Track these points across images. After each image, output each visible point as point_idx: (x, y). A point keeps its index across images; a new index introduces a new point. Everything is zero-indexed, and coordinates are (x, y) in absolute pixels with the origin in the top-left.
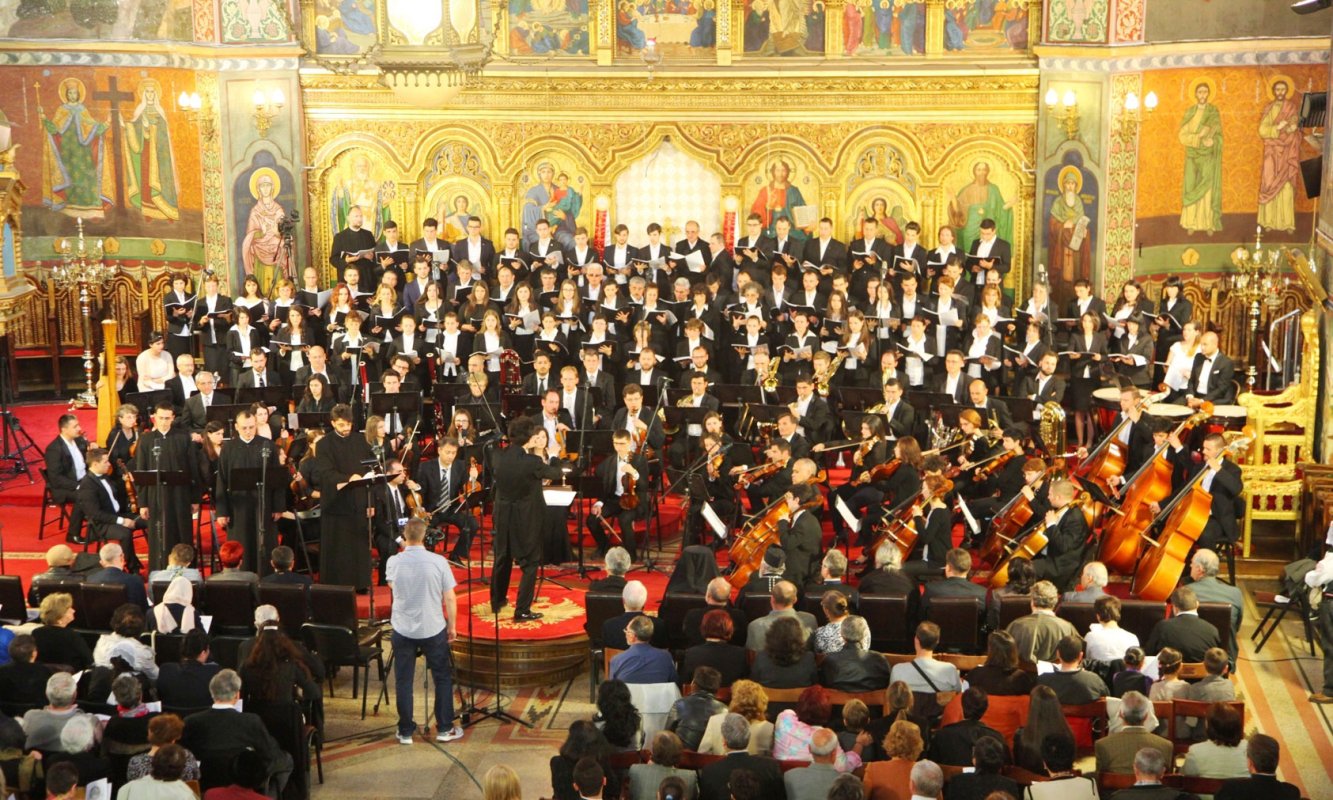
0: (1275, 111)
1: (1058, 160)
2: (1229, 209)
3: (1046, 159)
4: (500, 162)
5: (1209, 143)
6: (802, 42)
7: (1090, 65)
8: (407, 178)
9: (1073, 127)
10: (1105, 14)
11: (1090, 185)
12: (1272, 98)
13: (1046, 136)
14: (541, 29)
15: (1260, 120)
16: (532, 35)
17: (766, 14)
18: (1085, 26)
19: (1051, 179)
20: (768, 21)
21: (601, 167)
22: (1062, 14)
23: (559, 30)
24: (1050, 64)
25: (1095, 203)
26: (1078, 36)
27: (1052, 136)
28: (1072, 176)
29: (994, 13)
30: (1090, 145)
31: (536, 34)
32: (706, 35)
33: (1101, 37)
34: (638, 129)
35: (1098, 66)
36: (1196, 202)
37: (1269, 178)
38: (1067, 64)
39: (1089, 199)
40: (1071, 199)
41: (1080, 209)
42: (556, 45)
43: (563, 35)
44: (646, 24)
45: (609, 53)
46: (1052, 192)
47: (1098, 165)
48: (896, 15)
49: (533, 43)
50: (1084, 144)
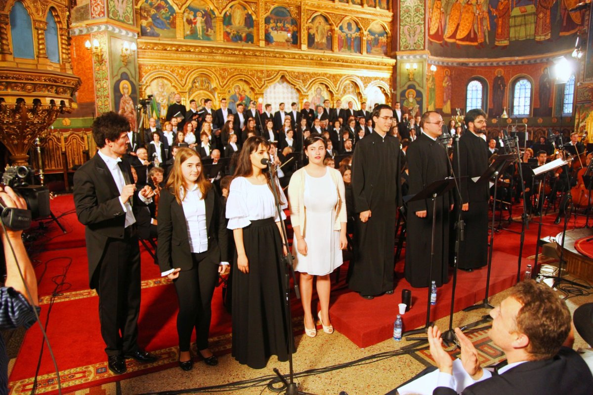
0: (446, 79)
1: (405, 88)
3: (400, 88)
4: (221, 84)
5: (433, 87)
6: (325, 46)
7: (418, 57)
8: (183, 90)
9: (410, 77)
10: (423, 40)
11: (419, 95)
12: (445, 75)
13: (400, 81)
14: (235, 32)
16: (232, 34)
17: (314, 34)
18: (415, 45)
19: (403, 94)
20: (314, 37)
21: (260, 87)
22: (405, 42)
23: (242, 33)
24: (402, 57)
25: (422, 100)
26: (412, 48)
27: (402, 80)
28: (412, 92)
29: (378, 43)
30: (418, 82)
31: (233, 34)
32: (295, 40)
33: (422, 48)
34: (273, 72)
35: (421, 56)
36: (431, 104)
37: (445, 99)
38: (408, 57)
39: (419, 99)
40: (411, 100)
41: (415, 102)
42: (241, 39)
43: (244, 35)
44: (274, 34)
45: (264, 42)
46: (404, 98)
47: (422, 88)
48: (352, 40)
49: (232, 37)
50: (416, 82)
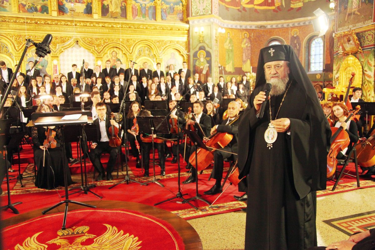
0: (245, 40)
1: (197, 49)
2: (236, 66)
3: (193, 49)
4: (17, 48)
5: (231, 48)
6: (119, 15)
7: (206, 21)
9: (201, 40)
10: (211, 6)
12: (244, 37)
13: (193, 43)
14: (31, 5)
15: (242, 43)
16: (27, 6)
17: (108, 5)
18: (204, 11)
19: (195, 55)
20: (108, 7)
21: (55, 51)
22: (196, 8)
23: (37, 5)
24: (193, 22)
25: (211, 60)
26: (202, 13)
27: (195, 44)
28: (202, 53)
29: (174, 10)
30: (207, 43)
31: (29, 6)
32: (89, 10)
33: (210, 12)
34: (67, 38)
35: (209, 20)
36: (229, 64)
37: (244, 59)
38: (199, 22)
39: (208, 59)
40: (202, 60)
41: (205, 62)
42: (36, 10)
43: (39, 7)
44: (68, 6)
45: (56, 12)
46: (196, 58)
47: (211, 49)
48: (147, 9)
49: (27, 9)
50: (206, 43)
